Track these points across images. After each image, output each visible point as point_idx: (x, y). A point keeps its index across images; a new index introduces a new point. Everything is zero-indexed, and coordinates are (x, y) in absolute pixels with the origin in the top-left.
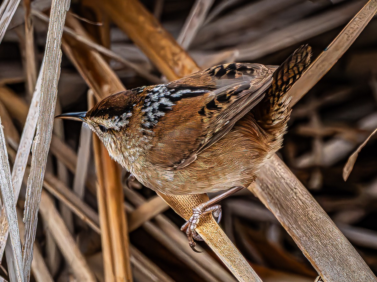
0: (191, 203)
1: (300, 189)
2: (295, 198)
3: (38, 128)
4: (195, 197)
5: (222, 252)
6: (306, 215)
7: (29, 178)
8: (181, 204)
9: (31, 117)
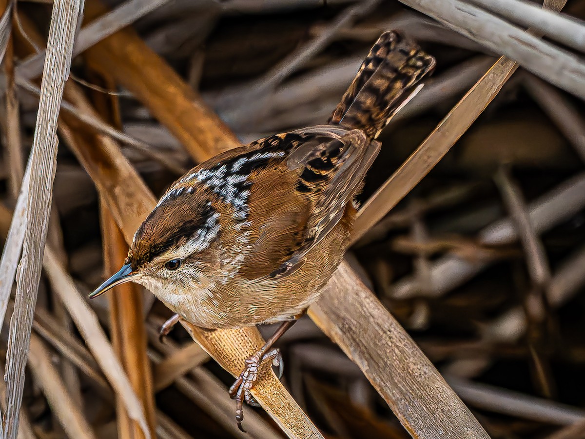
0: (242, 353)
1: (397, 331)
2: (390, 344)
3: (25, 246)
4: (248, 343)
5: (287, 422)
6: (406, 369)
7: (12, 317)
8: (228, 353)
9: (15, 231)
